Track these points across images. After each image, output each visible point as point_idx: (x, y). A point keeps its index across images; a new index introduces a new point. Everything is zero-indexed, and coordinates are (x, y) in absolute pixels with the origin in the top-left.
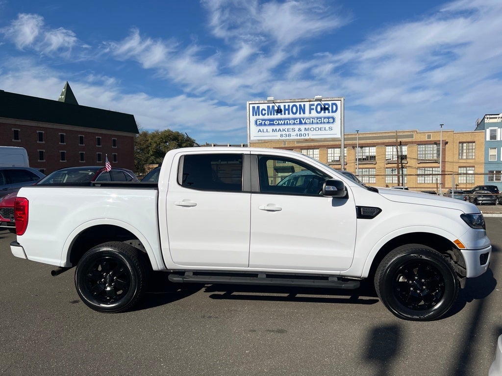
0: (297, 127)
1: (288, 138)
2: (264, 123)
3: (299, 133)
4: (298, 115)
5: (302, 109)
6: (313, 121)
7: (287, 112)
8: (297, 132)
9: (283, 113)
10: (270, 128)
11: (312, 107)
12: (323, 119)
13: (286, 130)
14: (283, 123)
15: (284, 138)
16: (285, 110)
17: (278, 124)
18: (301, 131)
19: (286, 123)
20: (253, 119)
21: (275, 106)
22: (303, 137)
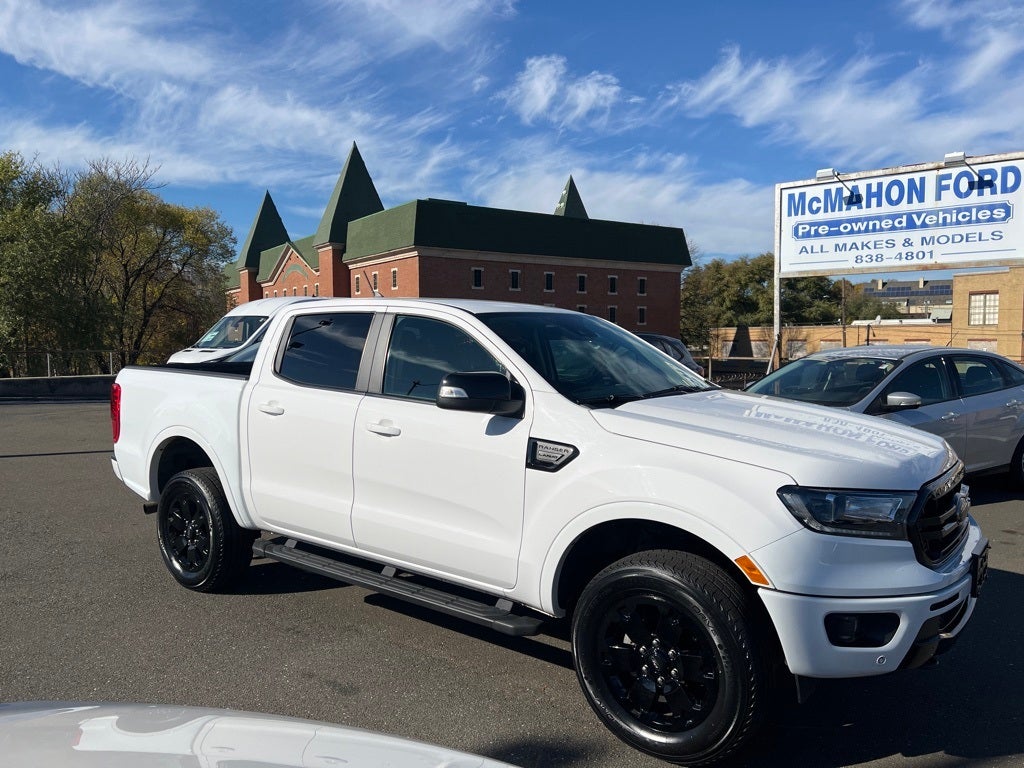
0: (899, 237)
1: (874, 264)
2: (816, 231)
3: (904, 251)
4: (904, 207)
5: (917, 191)
6: (945, 219)
7: (874, 201)
8: (900, 248)
9: (864, 203)
10: (830, 243)
11: (944, 183)
12: (974, 211)
13: (871, 245)
14: (863, 228)
15: (864, 265)
16: (870, 195)
17: (852, 232)
18: (911, 245)
19: (871, 227)
20: (789, 223)
21: (845, 189)
22: (915, 261)
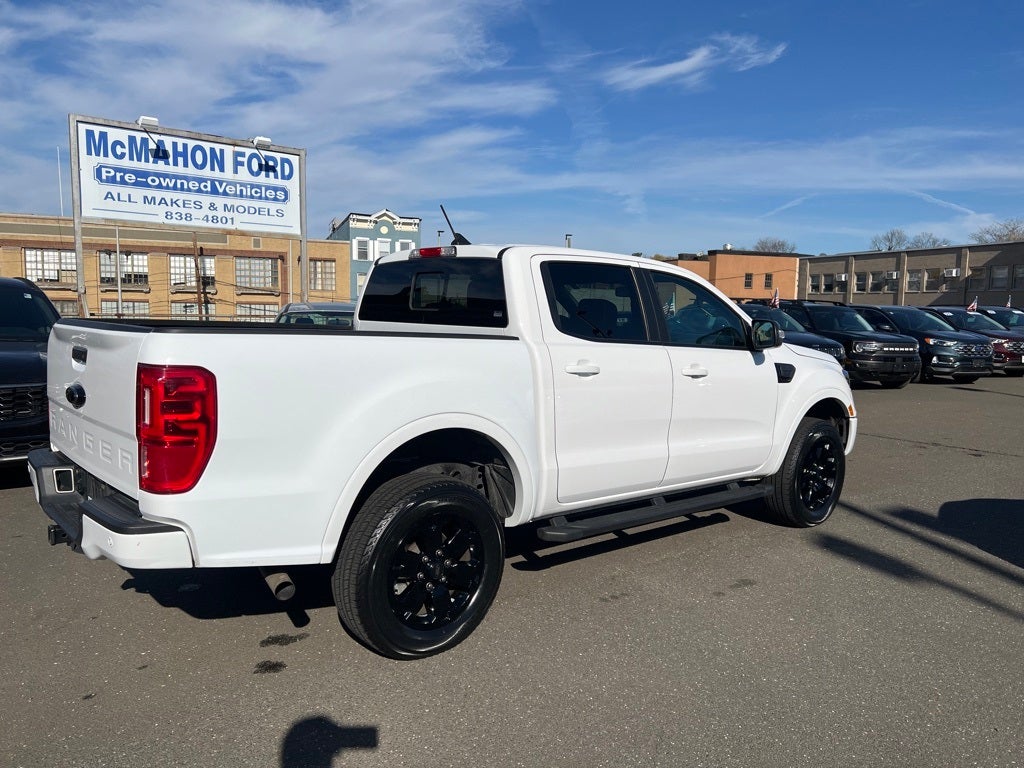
0: (206, 200)
1: (183, 222)
2: (122, 178)
3: (211, 214)
4: (206, 172)
5: (218, 161)
6: (241, 191)
7: (180, 160)
8: (206, 211)
9: (171, 160)
10: (138, 193)
11: (240, 159)
12: (263, 189)
13: (180, 203)
14: (171, 185)
15: (174, 221)
16: (176, 154)
17: (160, 186)
18: (215, 209)
19: (179, 186)
20: (88, 163)
21: (150, 141)
22: (219, 225)
